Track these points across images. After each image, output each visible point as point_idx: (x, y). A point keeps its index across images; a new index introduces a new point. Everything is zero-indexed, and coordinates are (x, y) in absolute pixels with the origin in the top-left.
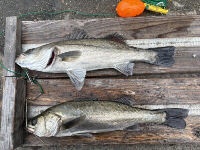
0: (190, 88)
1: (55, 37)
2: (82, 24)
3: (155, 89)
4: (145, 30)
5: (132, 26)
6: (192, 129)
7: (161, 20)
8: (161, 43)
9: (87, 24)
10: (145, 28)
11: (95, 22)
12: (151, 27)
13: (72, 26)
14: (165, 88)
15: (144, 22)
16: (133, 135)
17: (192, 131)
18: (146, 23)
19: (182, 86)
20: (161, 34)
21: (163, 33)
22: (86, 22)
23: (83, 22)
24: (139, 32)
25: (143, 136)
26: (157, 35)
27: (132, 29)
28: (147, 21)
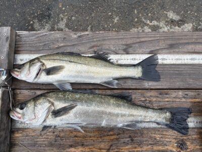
0: (174, 100)
1: (47, 48)
2: (75, 36)
3: (141, 101)
4: (137, 45)
5: (125, 40)
6: (176, 141)
7: (153, 36)
9: (79, 37)
10: (137, 43)
11: (88, 35)
12: (143, 42)
13: (65, 38)
14: (150, 99)
15: (136, 36)
16: (117, 146)
17: (175, 143)
18: (138, 38)
19: (167, 98)
20: (152, 49)
21: (154, 49)
22: (79, 34)
23: (76, 34)
24: (131, 47)
25: (127, 147)
26: (148, 50)
27: (124, 43)
28: (140, 36)
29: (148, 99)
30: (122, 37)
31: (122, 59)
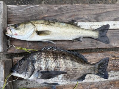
1: (35, 19)
2: (57, 8)
4: (104, 14)
5: (95, 10)
7: (116, 7)
8: (116, 25)
9: (60, 9)
10: (104, 12)
11: (66, 7)
12: (108, 12)
13: (48, 10)
15: (104, 7)
18: (105, 9)
20: (116, 17)
21: (117, 17)
22: (59, 7)
23: (57, 7)
24: (100, 16)
26: (113, 18)
27: (95, 13)
28: (106, 7)
29: (117, 58)
30: (93, 8)
31: (94, 26)
